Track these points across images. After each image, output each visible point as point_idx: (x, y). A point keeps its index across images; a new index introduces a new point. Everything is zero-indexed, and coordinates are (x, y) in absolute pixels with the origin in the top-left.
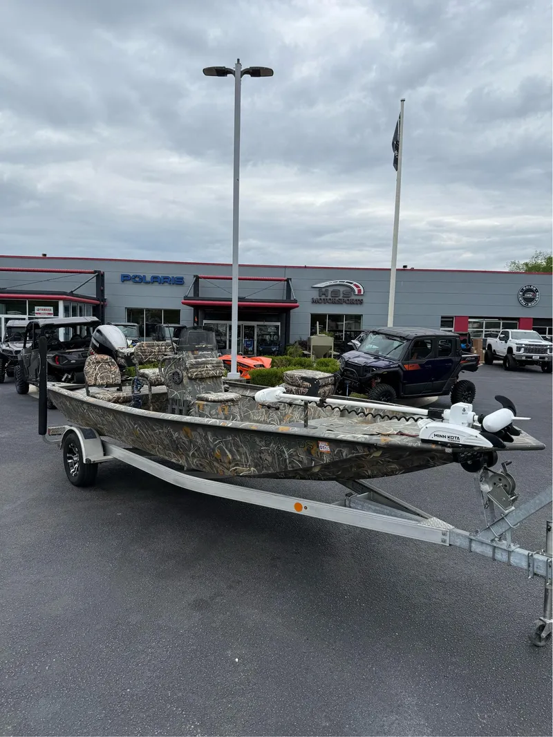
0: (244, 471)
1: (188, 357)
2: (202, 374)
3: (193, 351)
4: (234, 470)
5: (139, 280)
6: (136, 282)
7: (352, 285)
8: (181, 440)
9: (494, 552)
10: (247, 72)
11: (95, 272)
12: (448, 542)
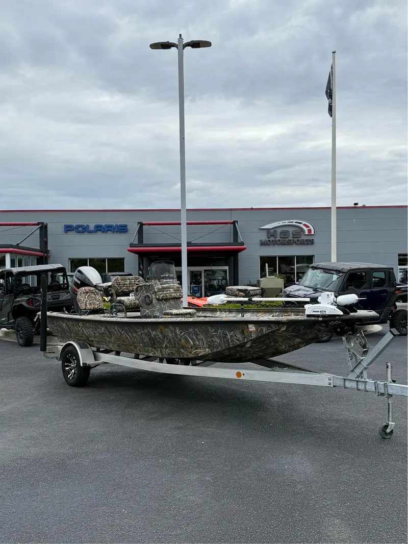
0: (201, 352)
1: (156, 284)
2: (167, 296)
3: (159, 280)
4: (195, 353)
5: (82, 230)
6: (79, 232)
7: (301, 225)
8: (157, 337)
9: (357, 385)
10: (188, 45)
11: (38, 224)
12: (332, 384)
